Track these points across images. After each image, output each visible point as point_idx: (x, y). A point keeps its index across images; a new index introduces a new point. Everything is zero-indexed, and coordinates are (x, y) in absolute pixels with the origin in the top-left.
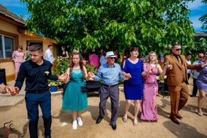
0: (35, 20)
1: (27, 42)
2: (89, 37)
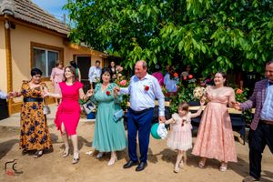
0: (80, 28)
1: (74, 56)
2: (137, 49)
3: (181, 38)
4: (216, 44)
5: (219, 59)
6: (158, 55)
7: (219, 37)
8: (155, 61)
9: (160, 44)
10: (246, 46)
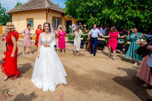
1: (65, 20)
2: (92, 18)
3: (111, 14)
4: (127, 16)
5: (128, 22)
6: (100, 20)
7: (128, 13)
8: (99, 23)
9: (102, 16)
10: (142, 17)
